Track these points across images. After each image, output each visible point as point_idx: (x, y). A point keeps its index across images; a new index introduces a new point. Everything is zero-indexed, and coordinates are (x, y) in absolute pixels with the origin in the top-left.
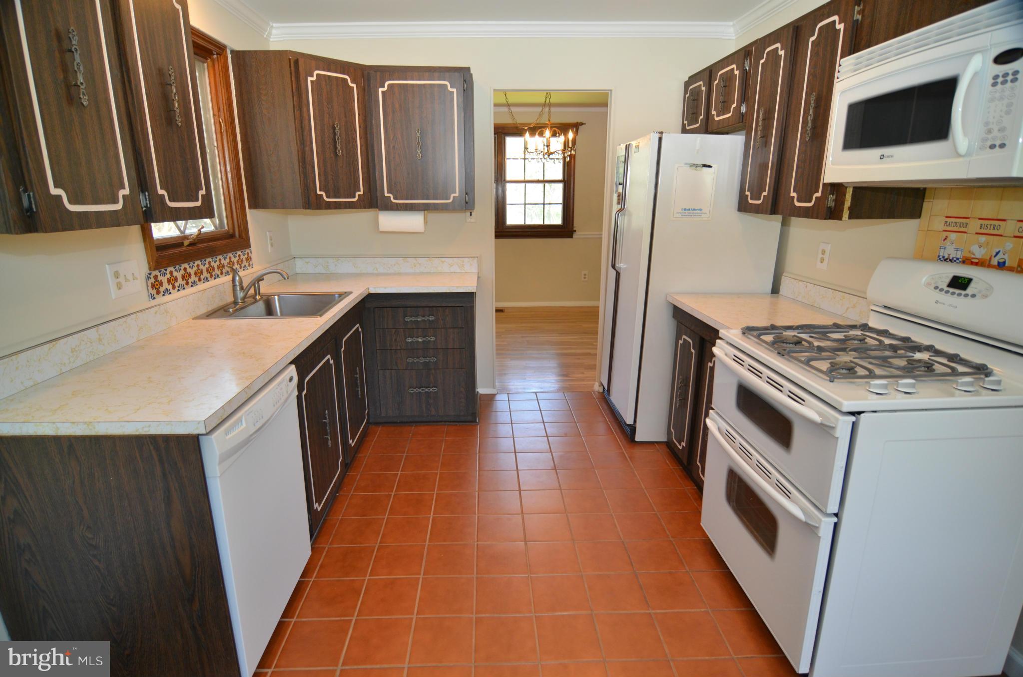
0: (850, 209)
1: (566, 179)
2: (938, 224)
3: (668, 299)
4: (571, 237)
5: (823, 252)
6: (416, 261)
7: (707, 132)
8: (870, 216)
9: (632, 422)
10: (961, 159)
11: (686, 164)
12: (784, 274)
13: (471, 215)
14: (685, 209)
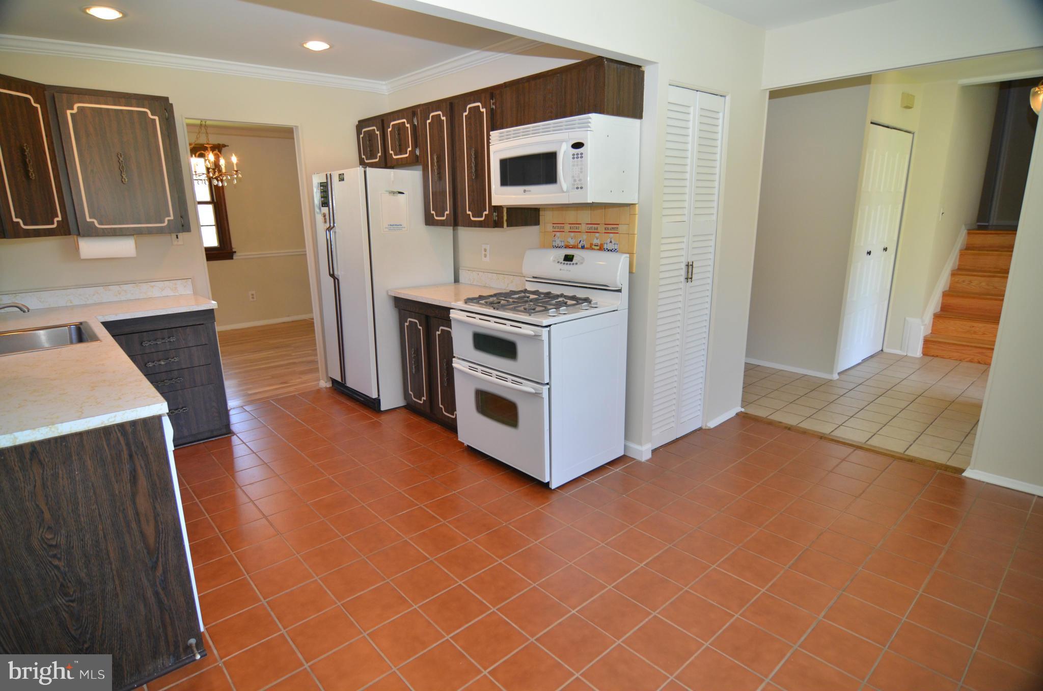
0: (507, 221)
1: (215, 201)
2: (550, 228)
3: (389, 294)
4: (231, 258)
5: (485, 250)
6: (121, 288)
7: (386, 166)
8: (516, 225)
9: (377, 396)
10: (564, 194)
11: (387, 191)
12: (460, 268)
13: (177, 238)
14: (391, 225)
